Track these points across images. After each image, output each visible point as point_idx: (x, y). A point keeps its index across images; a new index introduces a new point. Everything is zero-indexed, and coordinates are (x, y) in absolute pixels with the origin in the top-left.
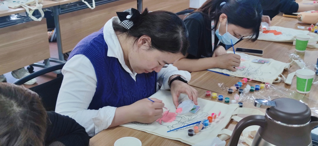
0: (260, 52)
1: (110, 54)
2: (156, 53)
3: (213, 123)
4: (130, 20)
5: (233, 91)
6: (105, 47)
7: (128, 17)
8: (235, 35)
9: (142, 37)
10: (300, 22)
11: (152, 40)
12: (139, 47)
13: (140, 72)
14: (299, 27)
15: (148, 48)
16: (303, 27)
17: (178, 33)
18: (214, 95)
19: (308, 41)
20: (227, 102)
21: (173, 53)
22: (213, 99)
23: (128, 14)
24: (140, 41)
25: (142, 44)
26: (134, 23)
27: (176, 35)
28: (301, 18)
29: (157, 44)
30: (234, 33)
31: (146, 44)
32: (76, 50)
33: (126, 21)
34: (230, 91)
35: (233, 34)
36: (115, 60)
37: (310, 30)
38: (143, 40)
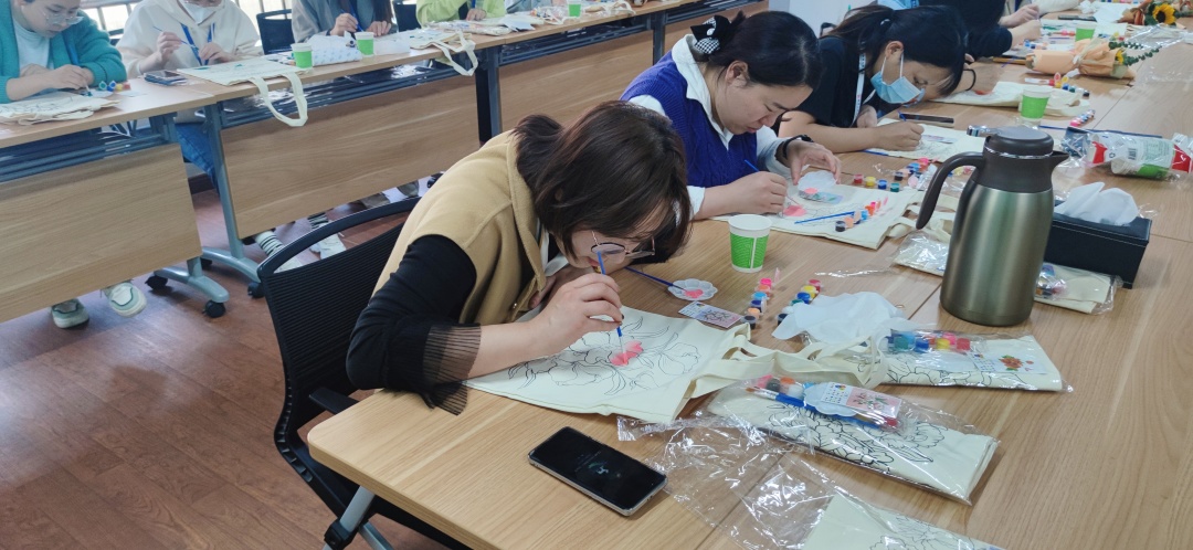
0: (951, 121)
1: (690, 95)
2: (759, 90)
3: (874, 216)
4: (713, 36)
5: (903, 176)
6: (683, 84)
7: (710, 32)
8: (916, 82)
9: (732, 66)
10: (1030, 71)
11: (749, 67)
12: (729, 83)
13: (740, 132)
14: (1027, 80)
15: (744, 83)
16: (1037, 80)
17: (797, 48)
18: (871, 180)
19: (1047, 99)
20: (896, 190)
21: (788, 85)
22: (867, 186)
23: (710, 26)
24: (729, 74)
25: (735, 76)
26: (720, 41)
27: (792, 53)
28: (1032, 61)
29: (758, 75)
30: (915, 78)
31: (741, 76)
32: (636, 88)
33: (706, 40)
34: (899, 175)
35: (913, 80)
36: (696, 104)
37: (1052, 84)
38: (735, 68)
